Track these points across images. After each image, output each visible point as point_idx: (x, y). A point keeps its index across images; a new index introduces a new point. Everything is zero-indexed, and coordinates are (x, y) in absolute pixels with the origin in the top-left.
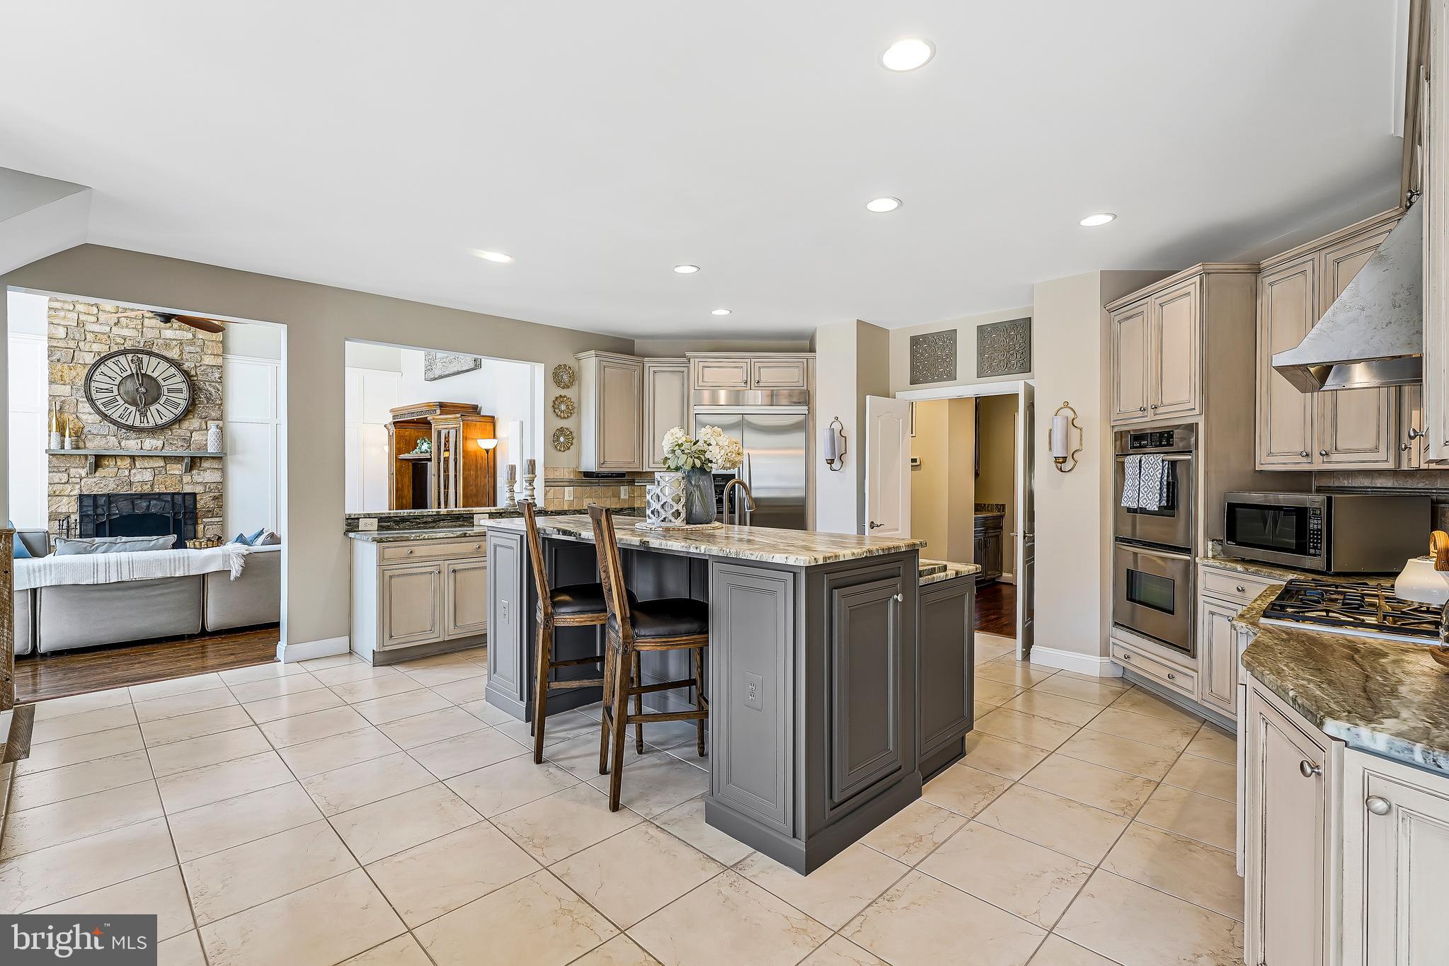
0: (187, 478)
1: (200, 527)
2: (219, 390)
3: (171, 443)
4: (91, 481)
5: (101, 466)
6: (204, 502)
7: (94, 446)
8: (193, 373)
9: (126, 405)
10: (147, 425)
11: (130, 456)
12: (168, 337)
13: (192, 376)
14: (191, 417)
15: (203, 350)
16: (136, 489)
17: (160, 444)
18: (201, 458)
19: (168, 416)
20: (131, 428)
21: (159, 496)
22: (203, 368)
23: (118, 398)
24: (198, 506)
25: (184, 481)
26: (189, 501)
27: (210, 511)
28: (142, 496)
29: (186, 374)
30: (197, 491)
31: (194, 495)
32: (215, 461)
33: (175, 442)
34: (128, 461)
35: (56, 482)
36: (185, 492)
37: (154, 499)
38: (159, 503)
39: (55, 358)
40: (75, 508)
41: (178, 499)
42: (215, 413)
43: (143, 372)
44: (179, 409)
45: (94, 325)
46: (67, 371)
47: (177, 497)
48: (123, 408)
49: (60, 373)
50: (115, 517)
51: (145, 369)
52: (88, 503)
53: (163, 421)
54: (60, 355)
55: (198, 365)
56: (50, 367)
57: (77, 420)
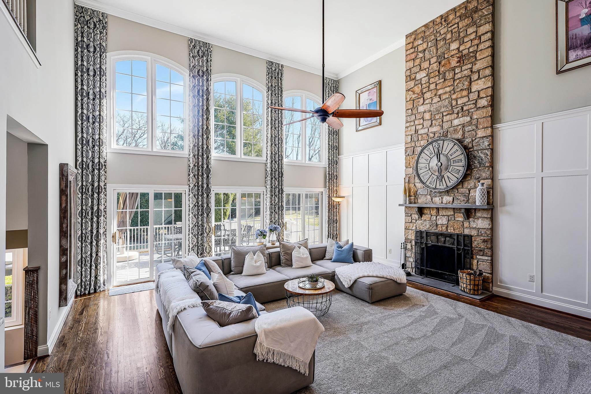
0: (466, 224)
1: (475, 262)
2: (487, 155)
3: (457, 199)
4: (419, 222)
5: (423, 214)
6: (477, 243)
7: (422, 201)
8: (470, 145)
9: (433, 175)
10: (442, 187)
11: (436, 208)
12: (456, 124)
13: (470, 148)
14: (469, 178)
15: (477, 127)
16: (439, 229)
17: (450, 199)
18: (475, 209)
19: (454, 181)
20: (435, 190)
21: (451, 236)
22: (476, 141)
23: (429, 171)
24: (473, 246)
25: (465, 225)
26: (467, 241)
27: (481, 251)
28: (441, 234)
29: (466, 148)
30: (472, 234)
31: (470, 237)
32: (485, 212)
33: (460, 198)
34: (436, 211)
35: (407, 221)
36: (465, 233)
37: (448, 237)
38: (450, 240)
39: (407, 154)
40: (413, 238)
41: (461, 239)
42: (486, 173)
43: (440, 152)
44: (460, 174)
45: (421, 130)
46: (411, 160)
47: (460, 237)
48: (431, 177)
49: (409, 162)
50: (429, 245)
51: (441, 150)
52: (418, 234)
53: (451, 184)
54: (410, 151)
55: (474, 139)
56: (406, 159)
57: (414, 187)
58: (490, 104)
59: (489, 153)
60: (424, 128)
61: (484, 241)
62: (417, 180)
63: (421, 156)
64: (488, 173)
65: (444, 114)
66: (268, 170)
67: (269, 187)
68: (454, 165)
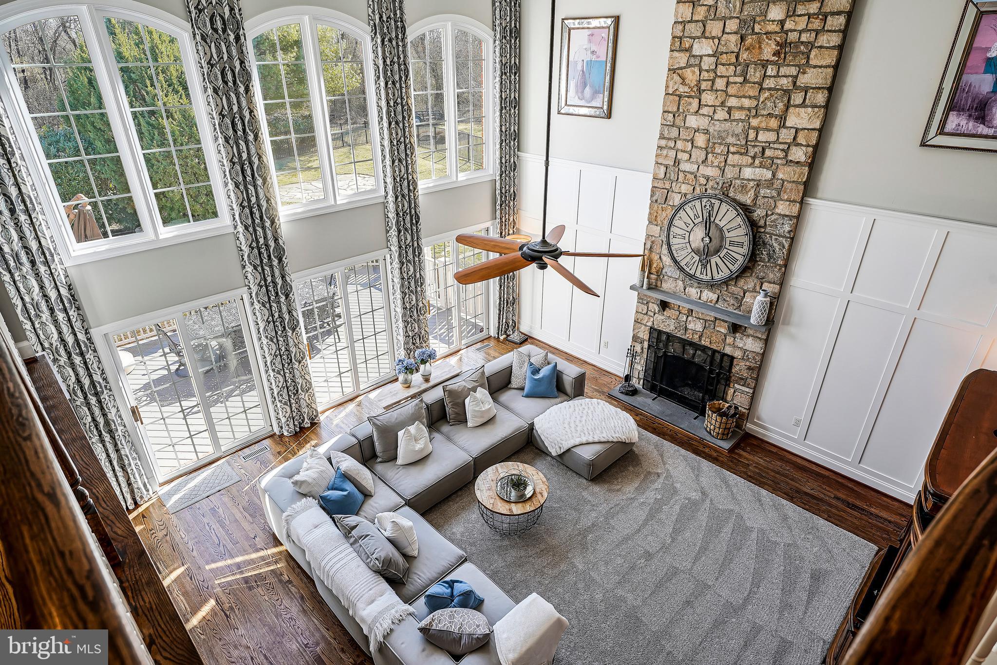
0: (729, 340)
1: (731, 391)
2: (784, 247)
3: (724, 300)
4: (659, 317)
5: (667, 309)
6: (740, 368)
7: (667, 287)
8: (762, 223)
9: (693, 254)
10: (705, 277)
11: (690, 309)
12: (746, 177)
13: (760, 227)
14: (749, 275)
15: (779, 194)
16: (688, 336)
17: (714, 297)
19: (725, 273)
20: (692, 277)
21: (704, 349)
22: (774, 217)
23: (688, 245)
24: (733, 371)
25: (728, 341)
26: (726, 363)
27: (743, 379)
28: (691, 344)
29: (753, 225)
30: (735, 355)
31: (732, 358)
32: (759, 330)
33: (728, 299)
34: (687, 308)
35: (640, 311)
36: (726, 352)
37: (700, 350)
38: (702, 355)
39: (654, 198)
40: (646, 337)
41: (718, 357)
42: (774, 275)
43: (712, 219)
44: (736, 266)
45: (686, 164)
46: (660, 212)
47: (717, 354)
48: (690, 256)
49: (655, 214)
50: (669, 354)
51: (714, 216)
52: (655, 335)
53: (720, 276)
54: (659, 195)
55: (770, 213)
56: (651, 207)
57: (659, 261)
58: (809, 161)
59: (787, 246)
60: (691, 161)
61: (750, 368)
62: (665, 250)
63: (678, 215)
64: (778, 275)
65: (732, 149)
66: (390, 215)
67: (395, 248)
68: (730, 248)
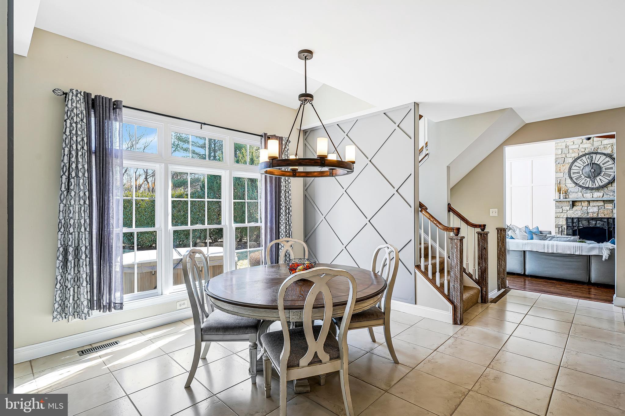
0: (615, 211)
3: (607, 194)
4: (571, 212)
5: (575, 206)
7: (572, 197)
9: (586, 178)
10: (595, 186)
11: (587, 201)
12: (606, 144)
16: (590, 215)
17: (601, 194)
19: (605, 181)
20: (587, 188)
21: (601, 219)
23: (582, 175)
28: (593, 219)
33: (609, 193)
34: (587, 203)
35: (558, 212)
37: (599, 220)
38: (601, 222)
39: (557, 163)
40: (565, 223)
43: (593, 162)
44: (611, 177)
45: (572, 146)
46: (562, 167)
48: (584, 179)
49: (559, 168)
50: (581, 228)
52: (570, 221)
53: (603, 184)
54: (559, 161)
56: (556, 166)
57: (565, 187)
60: (574, 144)
62: (569, 181)
63: (574, 165)
